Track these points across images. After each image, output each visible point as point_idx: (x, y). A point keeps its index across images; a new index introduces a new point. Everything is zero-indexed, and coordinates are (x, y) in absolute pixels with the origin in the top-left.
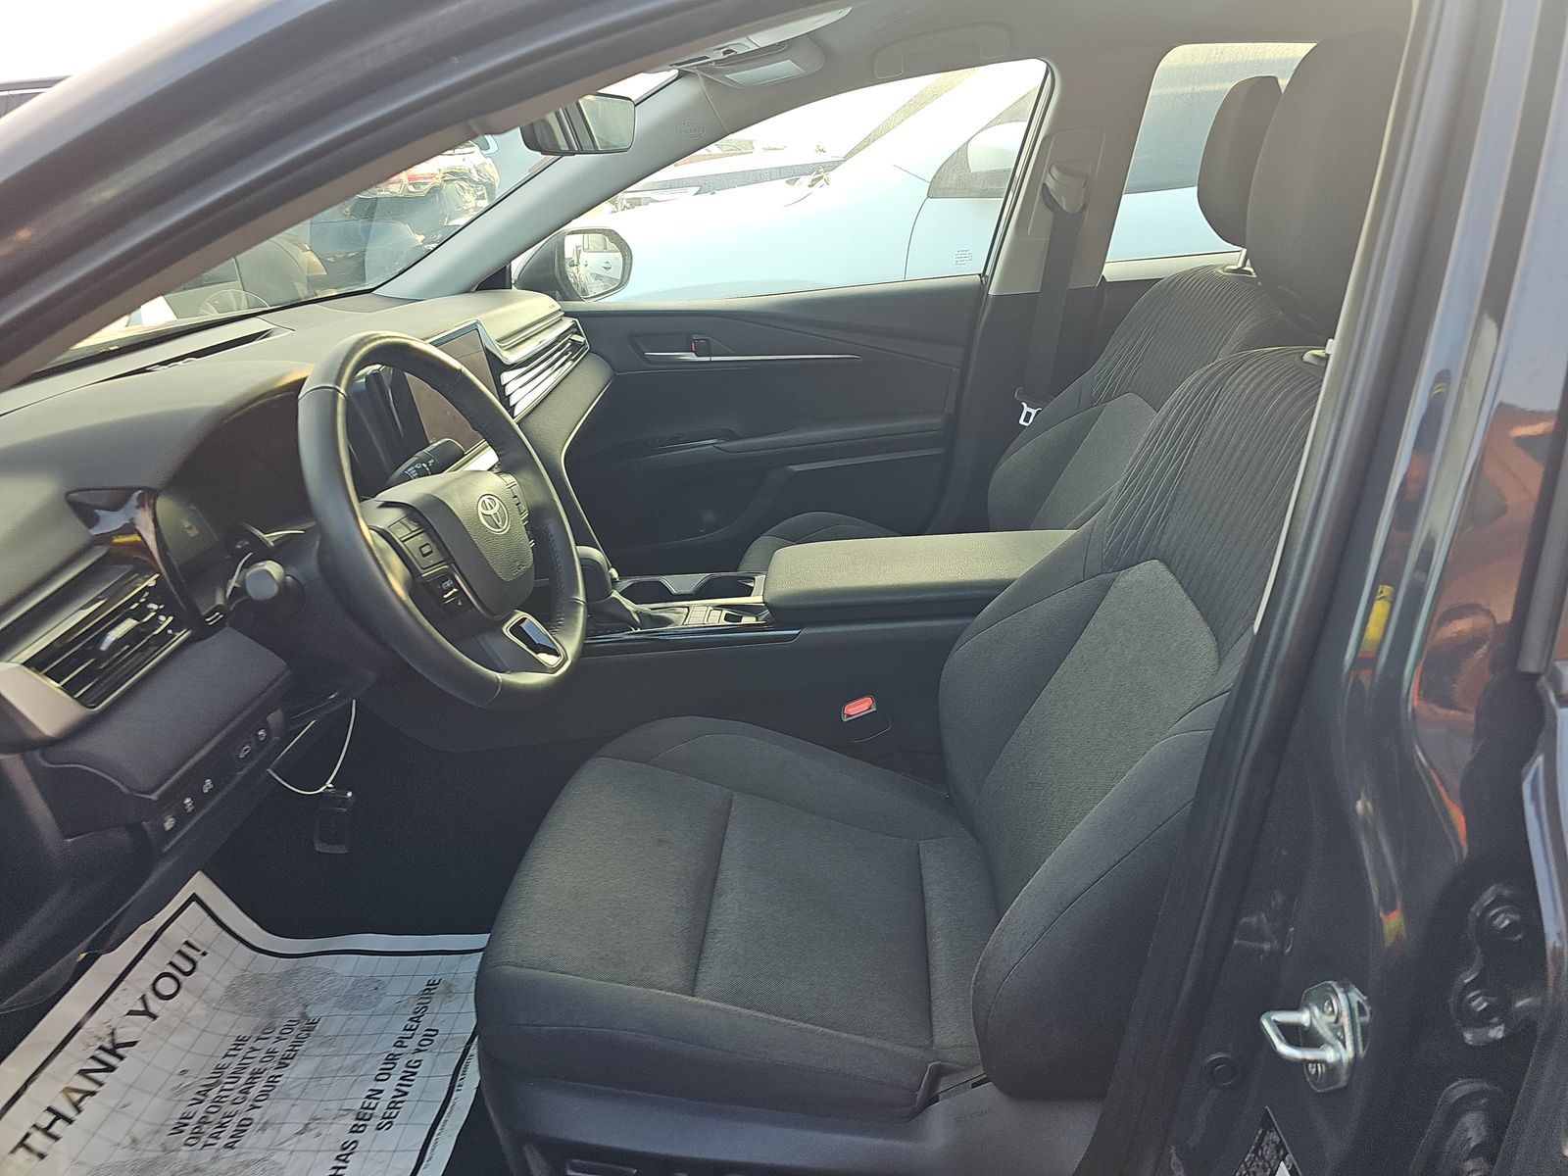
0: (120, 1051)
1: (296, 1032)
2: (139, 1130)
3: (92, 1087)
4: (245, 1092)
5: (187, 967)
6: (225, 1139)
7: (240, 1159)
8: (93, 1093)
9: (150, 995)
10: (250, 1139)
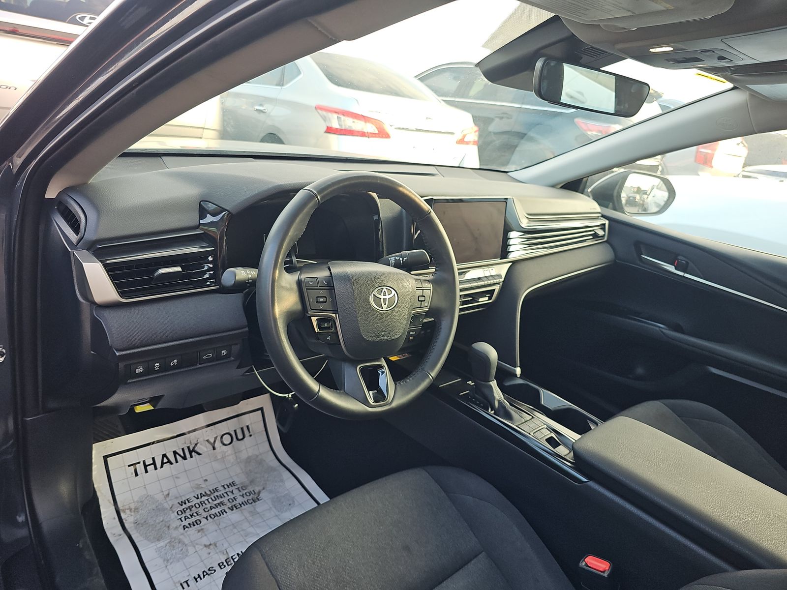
0: (193, 454)
1: (250, 498)
2: (173, 492)
3: (173, 460)
4: (211, 508)
5: (240, 437)
6: (186, 523)
7: (181, 537)
8: (171, 463)
9: (219, 438)
10: (192, 531)
